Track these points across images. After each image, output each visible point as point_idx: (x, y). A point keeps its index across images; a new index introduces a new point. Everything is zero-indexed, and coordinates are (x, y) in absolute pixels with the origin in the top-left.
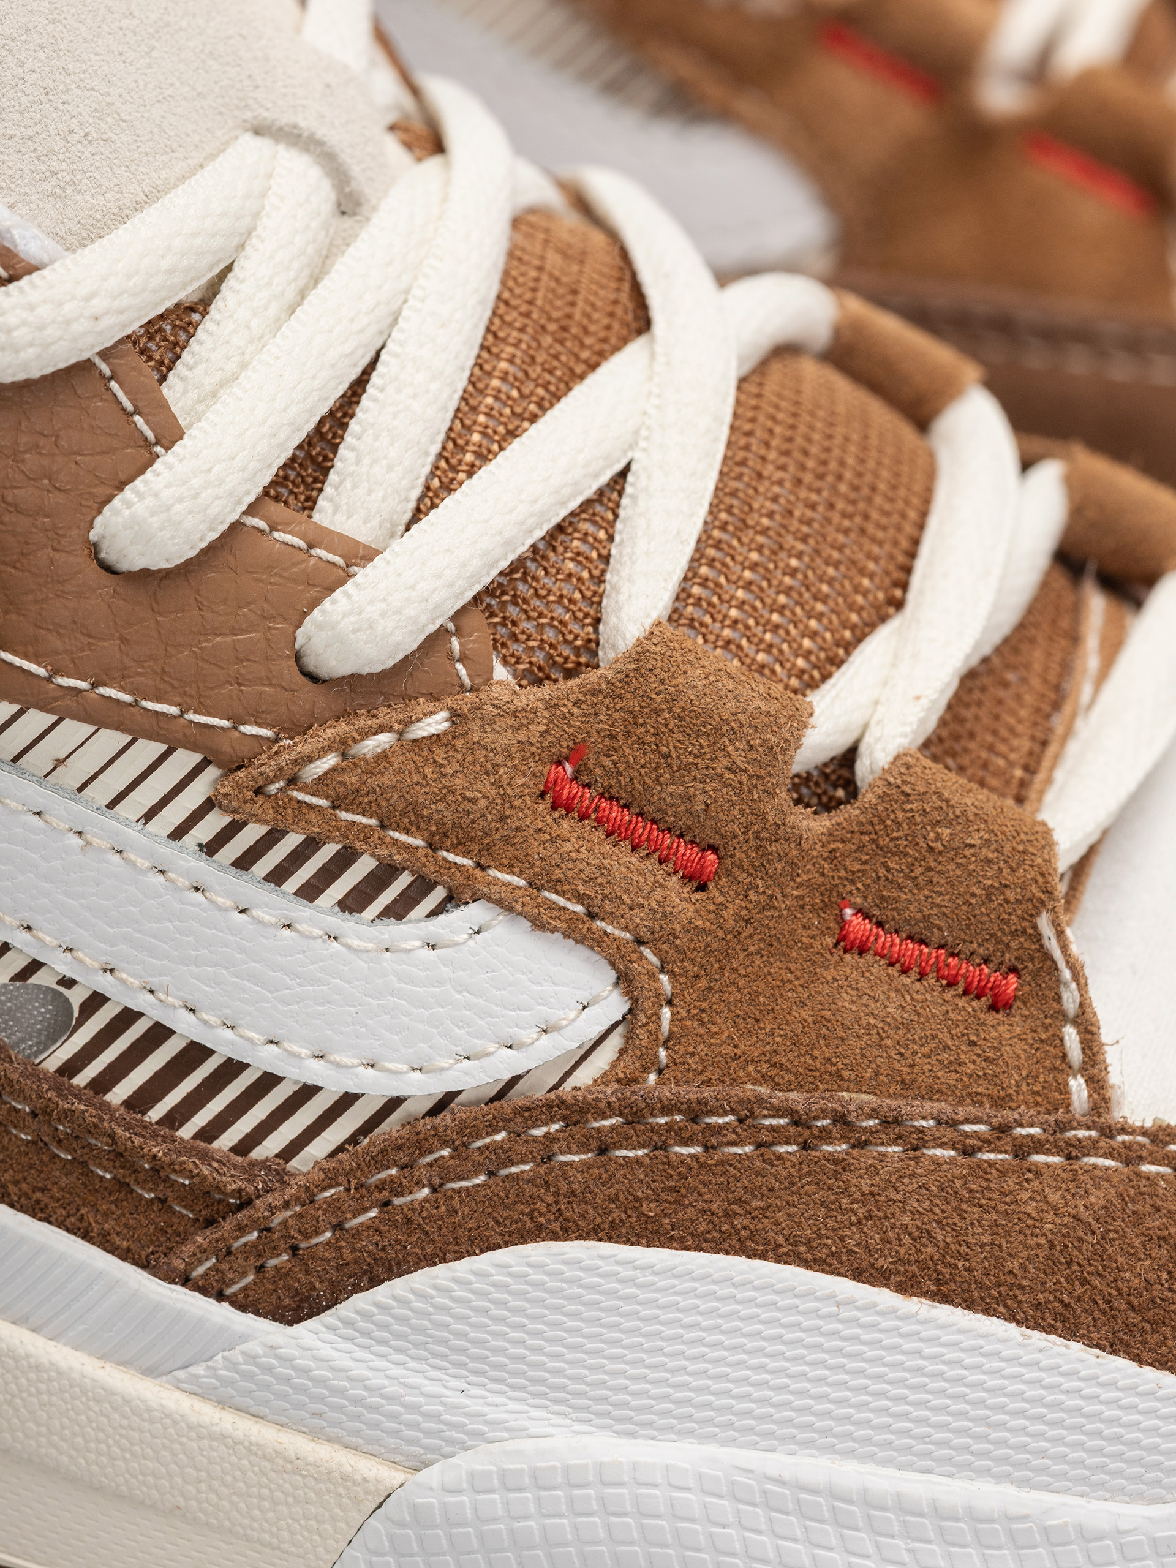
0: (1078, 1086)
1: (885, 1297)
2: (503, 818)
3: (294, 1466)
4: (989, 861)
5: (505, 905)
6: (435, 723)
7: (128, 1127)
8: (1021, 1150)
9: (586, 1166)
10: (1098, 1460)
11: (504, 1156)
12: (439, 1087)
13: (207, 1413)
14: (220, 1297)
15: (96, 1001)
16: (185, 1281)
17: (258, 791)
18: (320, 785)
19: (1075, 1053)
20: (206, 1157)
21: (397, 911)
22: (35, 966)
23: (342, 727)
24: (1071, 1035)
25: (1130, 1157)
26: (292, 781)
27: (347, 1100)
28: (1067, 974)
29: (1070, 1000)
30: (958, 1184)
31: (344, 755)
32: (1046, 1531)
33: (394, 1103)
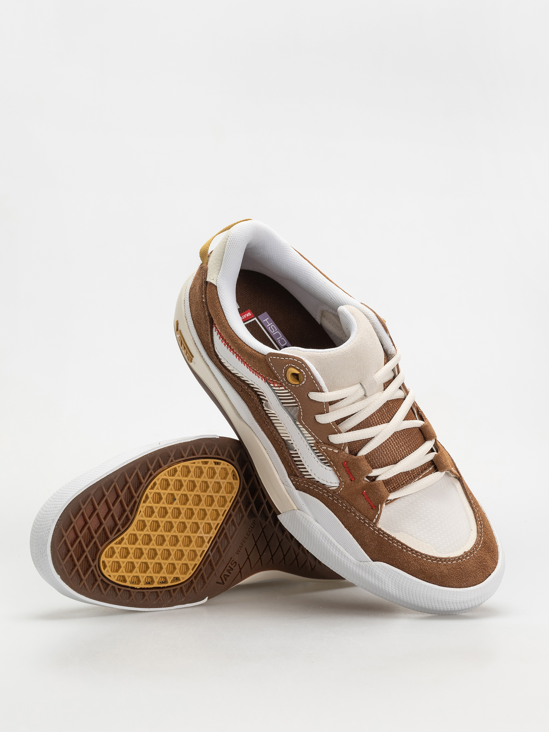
0: (375, 520)
1: (343, 526)
2: (337, 463)
3: (289, 501)
4: (379, 496)
5: (334, 470)
6: (337, 451)
7: (293, 463)
8: (365, 522)
9: (326, 497)
10: (353, 553)
11: (320, 490)
12: (318, 480)
13: (285, 491)
14: (292, 482)
15: (296, 450)
16: (290, 479)
17: (317, 446)
18: (323, 449)
19: (376, 517)
20: (297, 470)
21: (325, 463)
22: (292, 444)
23: (328, 446)
24: (377, 516)
25: (375, 530)
26: (321, 447)
27: (310, 475)
28: (379, 511)
29: (379, 513)
30: (357, 521)
31: (327, 448)
32: (344, 555)
33: (314, 478)
